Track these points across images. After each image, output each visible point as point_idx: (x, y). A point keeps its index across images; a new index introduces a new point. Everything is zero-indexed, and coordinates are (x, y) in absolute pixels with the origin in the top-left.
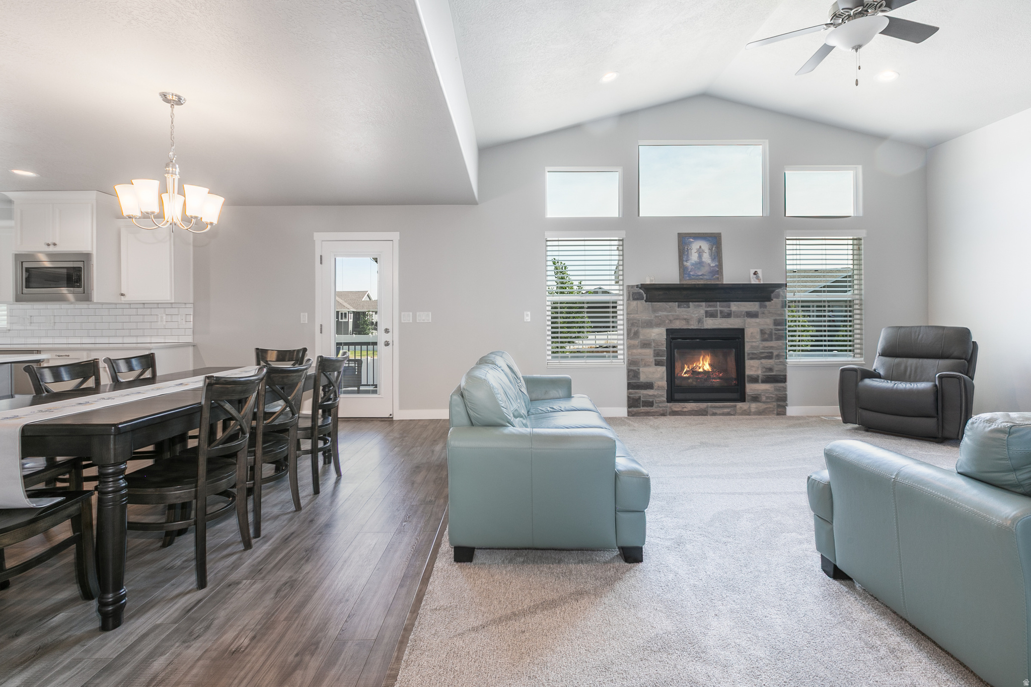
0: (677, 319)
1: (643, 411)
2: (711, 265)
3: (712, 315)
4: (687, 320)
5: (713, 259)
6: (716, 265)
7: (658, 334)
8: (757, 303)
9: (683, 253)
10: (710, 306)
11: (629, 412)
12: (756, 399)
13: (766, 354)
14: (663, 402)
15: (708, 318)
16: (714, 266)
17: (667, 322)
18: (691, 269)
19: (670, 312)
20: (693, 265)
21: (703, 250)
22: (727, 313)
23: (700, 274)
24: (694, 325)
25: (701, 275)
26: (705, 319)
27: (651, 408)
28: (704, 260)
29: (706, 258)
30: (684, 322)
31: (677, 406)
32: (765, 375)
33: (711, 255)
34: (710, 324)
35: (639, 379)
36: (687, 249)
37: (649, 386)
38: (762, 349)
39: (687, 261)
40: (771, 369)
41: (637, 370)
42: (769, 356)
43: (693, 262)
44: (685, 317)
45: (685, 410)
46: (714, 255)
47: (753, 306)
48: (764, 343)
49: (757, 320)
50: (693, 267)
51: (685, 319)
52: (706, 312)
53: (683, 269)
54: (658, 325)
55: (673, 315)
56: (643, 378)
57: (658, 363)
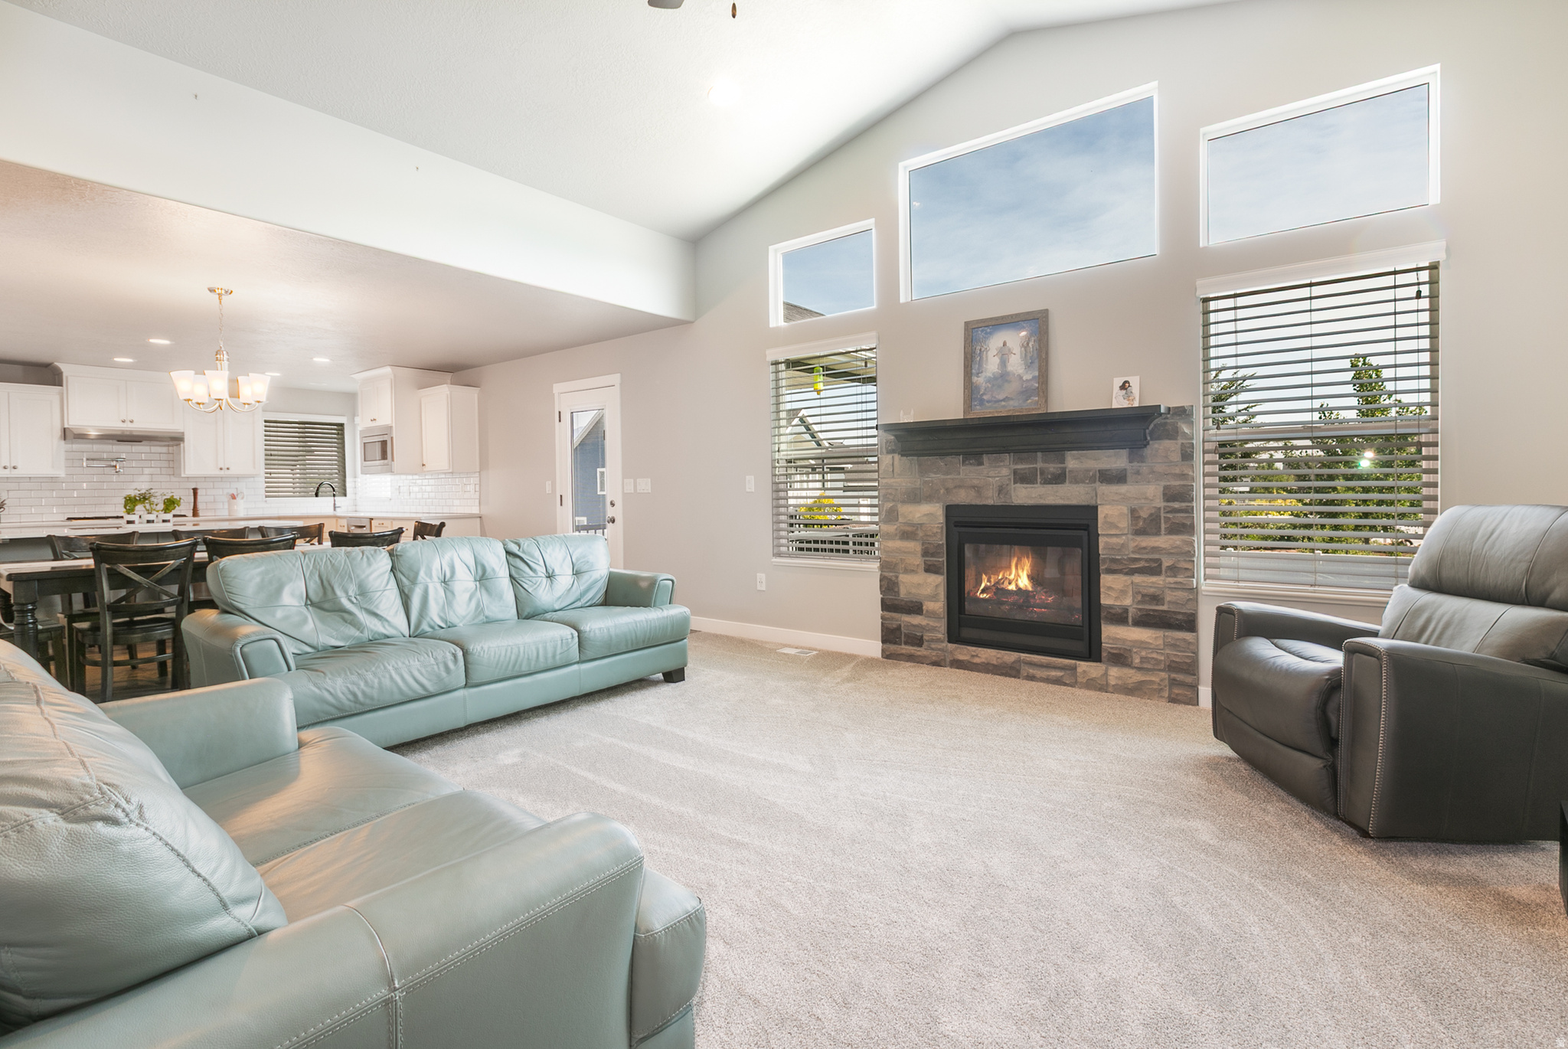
0: (960, 487)
1: (904, 651)
2: (1024, 378)
3: (1022, 478)
4: (978, 489)
5: (1028, 366)
6: (1034, 378)
7: (930, 514)
8: (1124, 453)
9: (971, 360)
10: (1021, 461)
11: (883, 651)
12: (1120, 658)
13: (1142, 564)
14: (939, 640)
15: (1018, 485)
16: (1031, 380)
17: (942, 491)
18: (985, 390)
19: (947, 473)
20: (989, 380)
21: (1009, 350)
22: (1053, 474)
23: (1001, 397)
24: (991, 498)
25: (1004, 400)
26: (1013, 486)
27: (919, 649)
28: (1010, 368)
29: (1016, 364)
30: (973, 493)
31: (964, 653)
32: (1140, 610)
33: (1025, 357)
34: (1025, 495)
35: (898, 593)
36: (980, 350)
37: (915, 608)
38: (1133, 552)
39: (978, 374)
40: (1156, 599)
41: (894, 579)
42: (1154, 569)
43: (989, 374)
44: (976, 482)
45: (976, 660)
46: (1031, 358)
47: (1115, 460)
48: (1139, 539)
49: (1123, 489)
50: (990, 386)
51: (974, 487)
52: (1015, 472)
53: (971, 391)
54: (929, 498)
55: (953, 479)
56: (905, 592)
57: (930, 569)
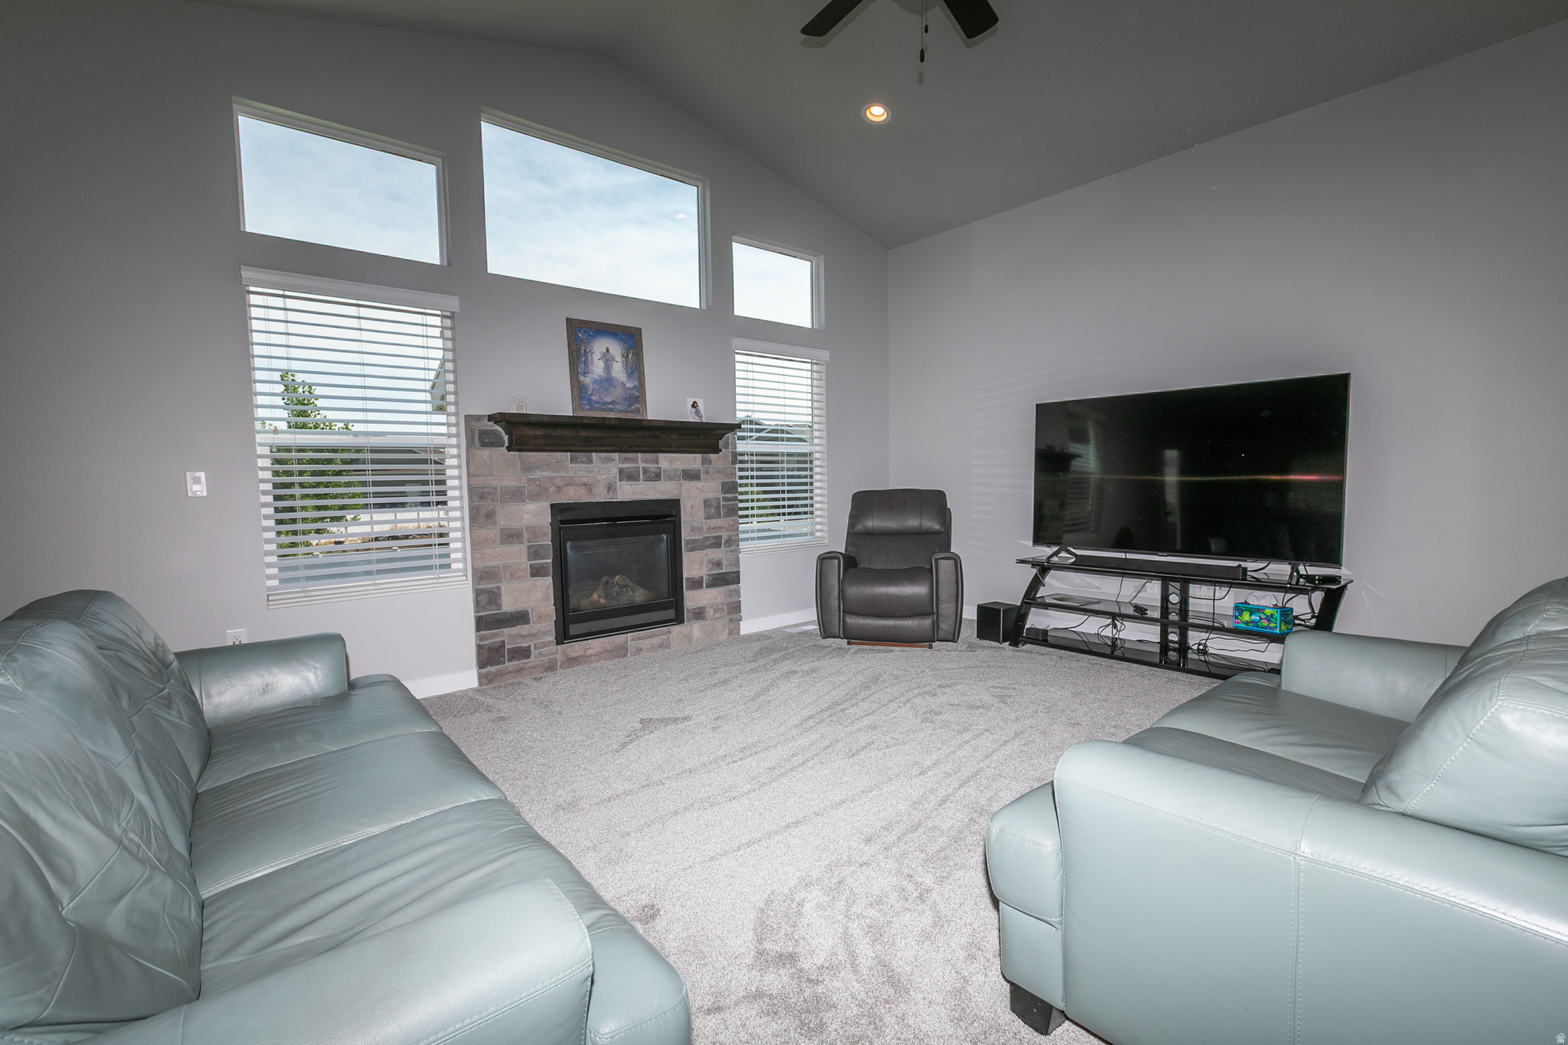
0: (570, 484)
1: (510, 669)
2: (627, 386)
3: (629, 476)
4: (588, 486)
5: (630, 375)
6: (635, 387)
7: (536, 515)
8: (699, 456)
9: (577, 359)
10: (627, 460)
11: (480, 677)
12: (699, 614)
13: (712, 541)
14: (549, 643)
15: (624, 482)
16: (632, 388)
17: (551, 490)
18: (593, 390)
19: (556, 471)
20: (595, 382)
21: (612, 357)
22: (655, 473)
23: (608, 399)
24: (601, 496)
25: (610, 403)
26: (618, 483)
27: (527, 661)
28: (614, 375)
29: (618, 371)
30: (582, 491)
31: (575, 648)
32: (711, 575)
33: (626, 367)
34: (628, 492)
35: (499, 606)
36: (585, 350)
37: (520, 618)
38: (707, 532)
39: (585, 373)
40: (719, 564)
41: (496, 591)
42: (717, 543)
43: (595, 376)
44: (585, 480)
45: (589, 652)
46: (631, 368)
47: (692, 461)
48: (708, 521)
49: (699, 484)
50: (597, 387)
51: (585, 485)
52: (621, 471)
53: (579, 390)
54: (535, 497)
55: (562, 477)
56: (508, 604)
57: (536, 572)
